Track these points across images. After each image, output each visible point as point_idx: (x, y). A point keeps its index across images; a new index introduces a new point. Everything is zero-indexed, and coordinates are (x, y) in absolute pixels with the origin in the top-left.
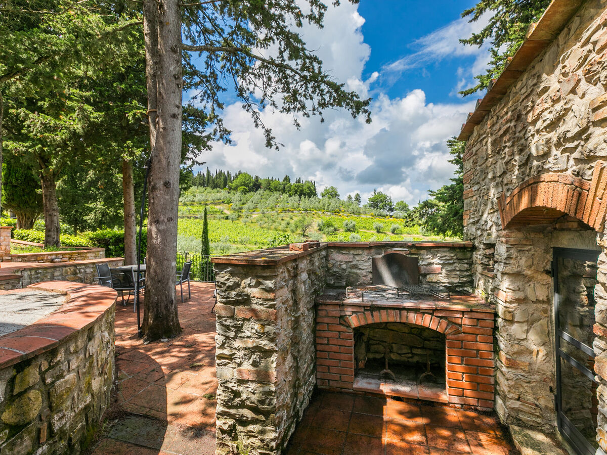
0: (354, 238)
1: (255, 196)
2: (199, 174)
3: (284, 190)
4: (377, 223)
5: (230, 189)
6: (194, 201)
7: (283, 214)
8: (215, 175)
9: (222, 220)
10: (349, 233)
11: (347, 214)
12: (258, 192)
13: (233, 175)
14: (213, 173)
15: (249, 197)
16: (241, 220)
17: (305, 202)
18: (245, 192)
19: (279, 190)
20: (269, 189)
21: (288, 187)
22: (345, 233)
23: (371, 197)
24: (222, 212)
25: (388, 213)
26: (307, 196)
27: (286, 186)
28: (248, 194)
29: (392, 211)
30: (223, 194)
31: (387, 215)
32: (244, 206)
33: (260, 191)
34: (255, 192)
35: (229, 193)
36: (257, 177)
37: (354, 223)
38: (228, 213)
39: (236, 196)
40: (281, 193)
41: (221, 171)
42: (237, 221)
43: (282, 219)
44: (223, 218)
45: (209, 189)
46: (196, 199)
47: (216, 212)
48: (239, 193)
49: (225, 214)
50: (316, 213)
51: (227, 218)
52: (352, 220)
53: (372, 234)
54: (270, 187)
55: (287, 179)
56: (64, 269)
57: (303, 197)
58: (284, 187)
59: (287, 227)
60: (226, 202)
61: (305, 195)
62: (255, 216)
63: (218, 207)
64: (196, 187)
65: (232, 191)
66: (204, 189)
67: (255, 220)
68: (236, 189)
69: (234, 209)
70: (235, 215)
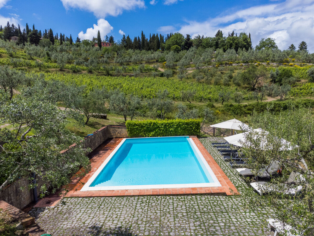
1: (188, 53)
2: (136, 39)
3: (217, 46)
5: (163, 49)
6: (130, 62)
7: (220, 68)
8: (149, 39)
9: (157, 77)
12: (190, 50)
13: (165, 36)
14: (148, 38)
15: (182, 55)
16: (176, 76)
17: (243, 54)
18: (177, 51)
19: (211, 46)
20: (201, 46)
21: (221, 42)
24: (156, 70)
26: (244, 49)
27: (220, 41)
28: (181, 53)
30: (157, 54)
32: (177, 63)
33: (193, 49)
34: (187, 49)
35: (163, 53)
36: (188, 36)
38: (162, 70)
39: (170, 55)
40: (214, 48)
41: (154, 35)
42: (172, 78)
44: (157, 75)
45: (144, 51)
46: (132, 60)
47: (151, 70)
48: (172, 52)
49: (160, 71)
50: (259, 65)
51: (162, 75)
54: (203, 44)
55: (219, 34)
57: (239, 50)
58: (217, 42)
59: (230, 81)
60: (160, 60)
61: (242, 48)
62: (190, 71)
63: (151, 66)
64: (132, 51)
65: (165, 52)
66: (140, 51)
67: (191, 76)
68: (169, 48)
69: (168, 67)
70: (170, 71)
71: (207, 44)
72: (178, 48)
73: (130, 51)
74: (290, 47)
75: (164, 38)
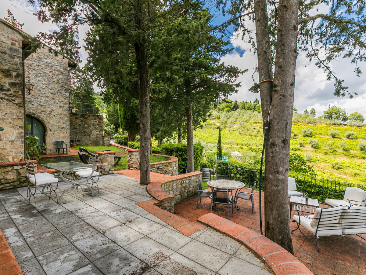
0: (312, 142)
1: (235, 113)
3: (255, 109)
4: (332, 130)
5: (219, 110)
7: (255, 125)
10: (307, 138)
11: (304, 124)
12: (237, 111)
15: (231, 114)
16: (227, 129)
18: (228, 111)
19: (251, 109)
20: (244, 108)
21: (257, 107)
22: (303, 138)
23: (326, 110)
24: (215, 124)
25: (342, 122)
28: (231, 113)
29: (346, 121)
30: (215, 113)
31: (341, 124)
32: (228, 120)
33: (239, 110)
34: (235, 111)
35: (218, 112)
37: (311, 130)
38: (218, 125)
39: (223, 114)
40: (252, 110)
42: (224, 130)
43: (254, 128)
44: (215, 128)
47: (211, 124)
48: (225, 113)
51: (218, 128)
52: (310, 128)
53: (328, 139)
54: (246, 107)
55: (257, 101)
56: (177, 181)
58: (255, 107)
59: (258, 134)
60: (217, 118)
62: (236, 126)
63: (212, 122)
67: (236, 129)
68: (223, 110)
69: (222, 123)
70: (223, 126)
71: (249, 107)
72: (229, 110)
74: (305, 111)
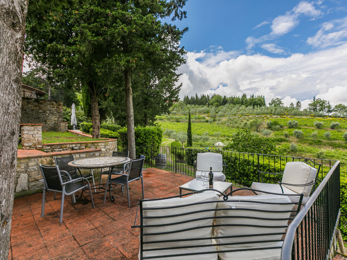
0: (297, 132)
1: (224, 108)
2: (192, 98)
3: (242, 103)
4: (318, 122)
7: (242, 118)
8: (200, 97)
9: (204, 123)
10: (292, 129)
11: (289, 116)
12: (226, 105)
13: (210, 96)
14: (199, 97)
15: (220, 109)
16: (215, 122)
17: (258, 109)
18: (217, 106)
21: (245, 101)
22: (289, 129)
23: (311, 103)
24: (204, 118)
25: (327, 114)
26: (258, 106)
27: (244, 100)
29: (331, 112)
30: (205, 108)
31: (326, 116)
32: (217, 114)
34: (224, 105)
35: (208, 107)
36: (225, 96)
37: (296, 122)
38: (207, 118)
39: (212, 109)
40: (240, 105)
41: (203, 95)
42: (213, 123)
43: (242, 121)
44: (205, 121)
45: (197, 106)
47: (201, 118)
48: (214, 107)
50: (265, 116)
51: (207, 121)
52: (295, 120)
53: (313, 130)
54: (234, 102)
55: (244, 96)
57: (256, 106)
58: (243, 101)
59: (245, 126)
60: (206, 112)
61: (257, 105)
62: (224, 120)
63: (202, 116)
64: (190, 105)
65: (210, 106)
66: (194, 106)
67: (224, 122)
68: (212, 104)
69: (211, 117)
70: (212, 119)
71: (237, 102)
72: (218, 104)
73: (189, 105)
74: (291, 105)
75: (210, 97)
